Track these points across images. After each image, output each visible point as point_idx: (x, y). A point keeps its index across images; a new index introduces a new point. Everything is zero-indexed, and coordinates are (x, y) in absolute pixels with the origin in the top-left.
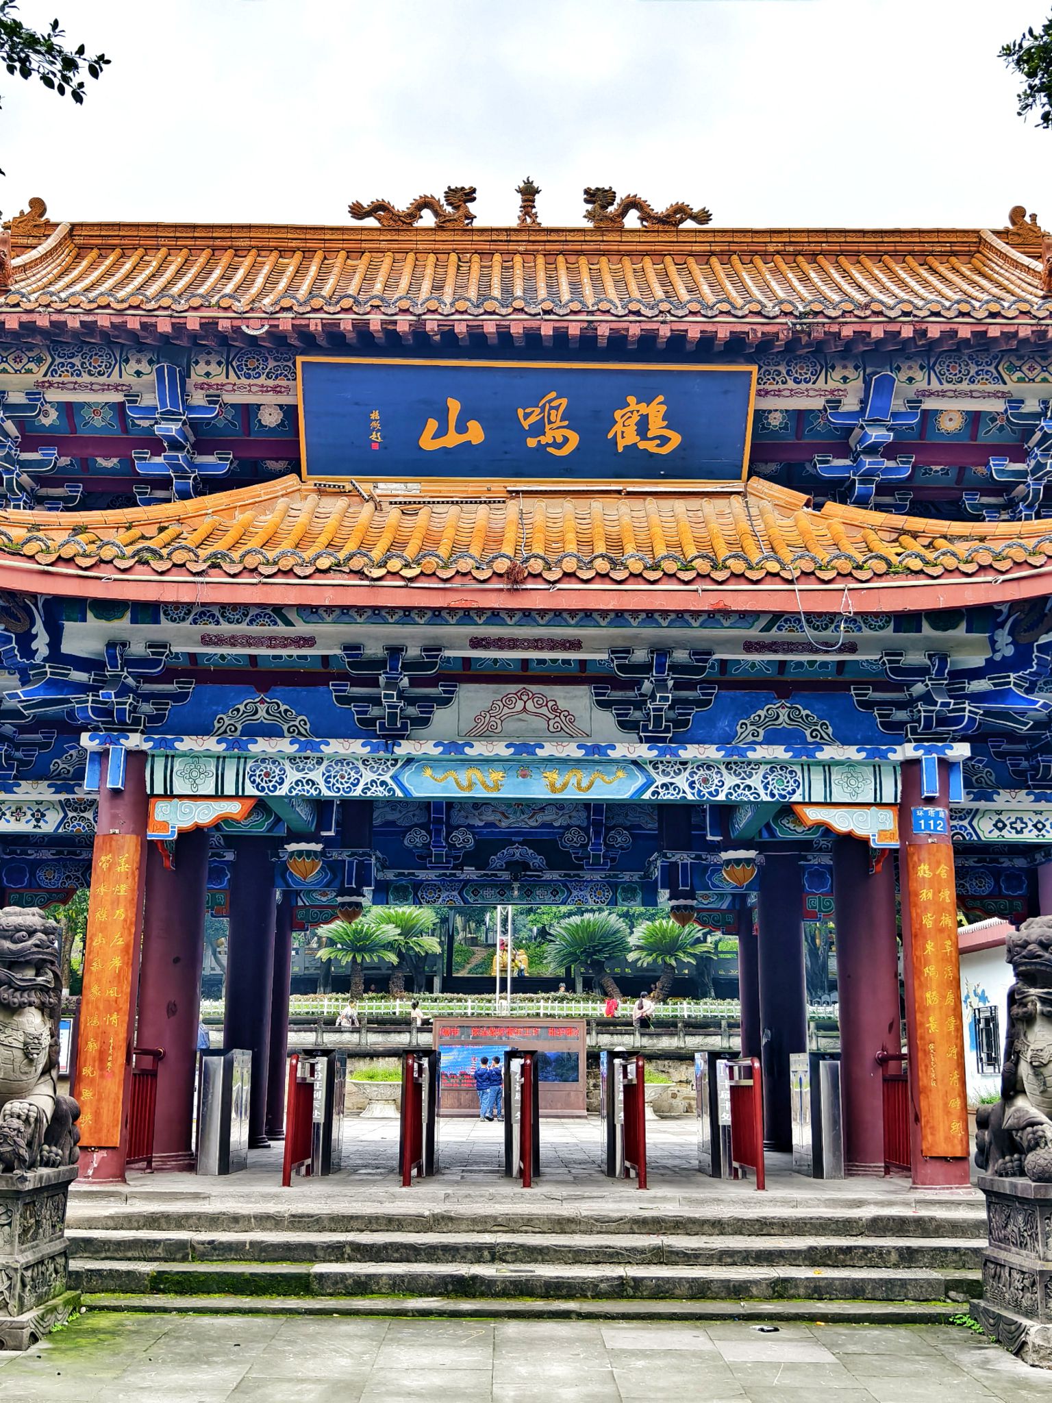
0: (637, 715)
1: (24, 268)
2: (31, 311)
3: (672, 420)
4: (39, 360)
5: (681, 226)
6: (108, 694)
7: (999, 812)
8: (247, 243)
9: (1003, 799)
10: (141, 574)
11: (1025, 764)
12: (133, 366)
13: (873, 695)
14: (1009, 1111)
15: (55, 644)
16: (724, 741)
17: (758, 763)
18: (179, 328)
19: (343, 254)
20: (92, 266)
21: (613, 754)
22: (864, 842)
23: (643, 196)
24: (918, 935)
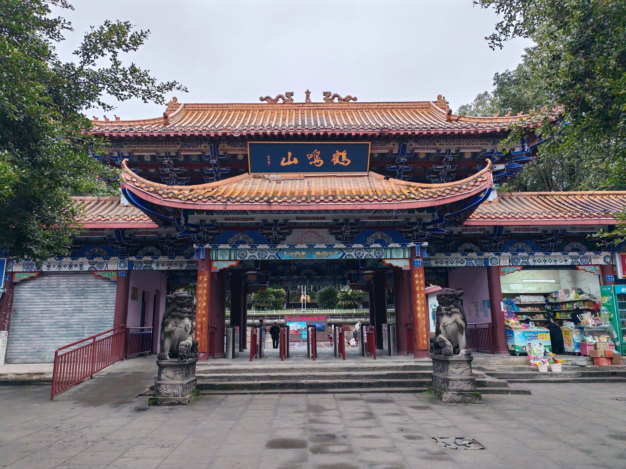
0: (341, 236)
1: (173, 117)
2: (177, 132)
3: (348, 156)
4: (179, 144)
5: (350, 102)
6: (201, 234)
7: (436, 259)
8: (232, 108)
9: (437, 255)
10: (209, 203)
11: (443, 246)
12: (204, 145)
13: (403, 230)
14: (438, 338)
15: (186, 221)
16: (363, 243)
17: (373, 248)
18: (216, 135)
19: (258, 111)
20: (191, 116)
21: (334, 247)
22: (401, 268)
23: (339, 94)
24: (415, 293)
